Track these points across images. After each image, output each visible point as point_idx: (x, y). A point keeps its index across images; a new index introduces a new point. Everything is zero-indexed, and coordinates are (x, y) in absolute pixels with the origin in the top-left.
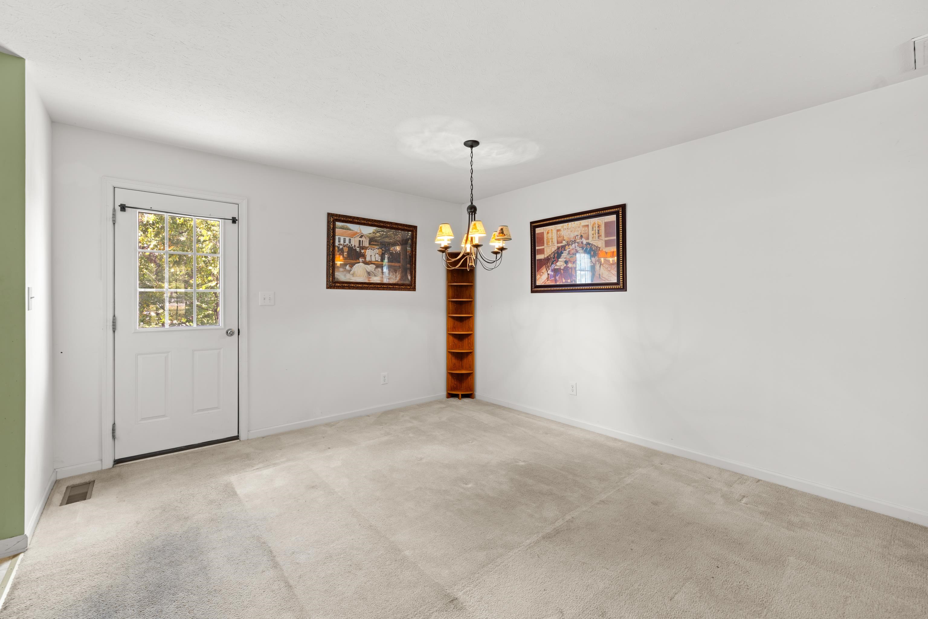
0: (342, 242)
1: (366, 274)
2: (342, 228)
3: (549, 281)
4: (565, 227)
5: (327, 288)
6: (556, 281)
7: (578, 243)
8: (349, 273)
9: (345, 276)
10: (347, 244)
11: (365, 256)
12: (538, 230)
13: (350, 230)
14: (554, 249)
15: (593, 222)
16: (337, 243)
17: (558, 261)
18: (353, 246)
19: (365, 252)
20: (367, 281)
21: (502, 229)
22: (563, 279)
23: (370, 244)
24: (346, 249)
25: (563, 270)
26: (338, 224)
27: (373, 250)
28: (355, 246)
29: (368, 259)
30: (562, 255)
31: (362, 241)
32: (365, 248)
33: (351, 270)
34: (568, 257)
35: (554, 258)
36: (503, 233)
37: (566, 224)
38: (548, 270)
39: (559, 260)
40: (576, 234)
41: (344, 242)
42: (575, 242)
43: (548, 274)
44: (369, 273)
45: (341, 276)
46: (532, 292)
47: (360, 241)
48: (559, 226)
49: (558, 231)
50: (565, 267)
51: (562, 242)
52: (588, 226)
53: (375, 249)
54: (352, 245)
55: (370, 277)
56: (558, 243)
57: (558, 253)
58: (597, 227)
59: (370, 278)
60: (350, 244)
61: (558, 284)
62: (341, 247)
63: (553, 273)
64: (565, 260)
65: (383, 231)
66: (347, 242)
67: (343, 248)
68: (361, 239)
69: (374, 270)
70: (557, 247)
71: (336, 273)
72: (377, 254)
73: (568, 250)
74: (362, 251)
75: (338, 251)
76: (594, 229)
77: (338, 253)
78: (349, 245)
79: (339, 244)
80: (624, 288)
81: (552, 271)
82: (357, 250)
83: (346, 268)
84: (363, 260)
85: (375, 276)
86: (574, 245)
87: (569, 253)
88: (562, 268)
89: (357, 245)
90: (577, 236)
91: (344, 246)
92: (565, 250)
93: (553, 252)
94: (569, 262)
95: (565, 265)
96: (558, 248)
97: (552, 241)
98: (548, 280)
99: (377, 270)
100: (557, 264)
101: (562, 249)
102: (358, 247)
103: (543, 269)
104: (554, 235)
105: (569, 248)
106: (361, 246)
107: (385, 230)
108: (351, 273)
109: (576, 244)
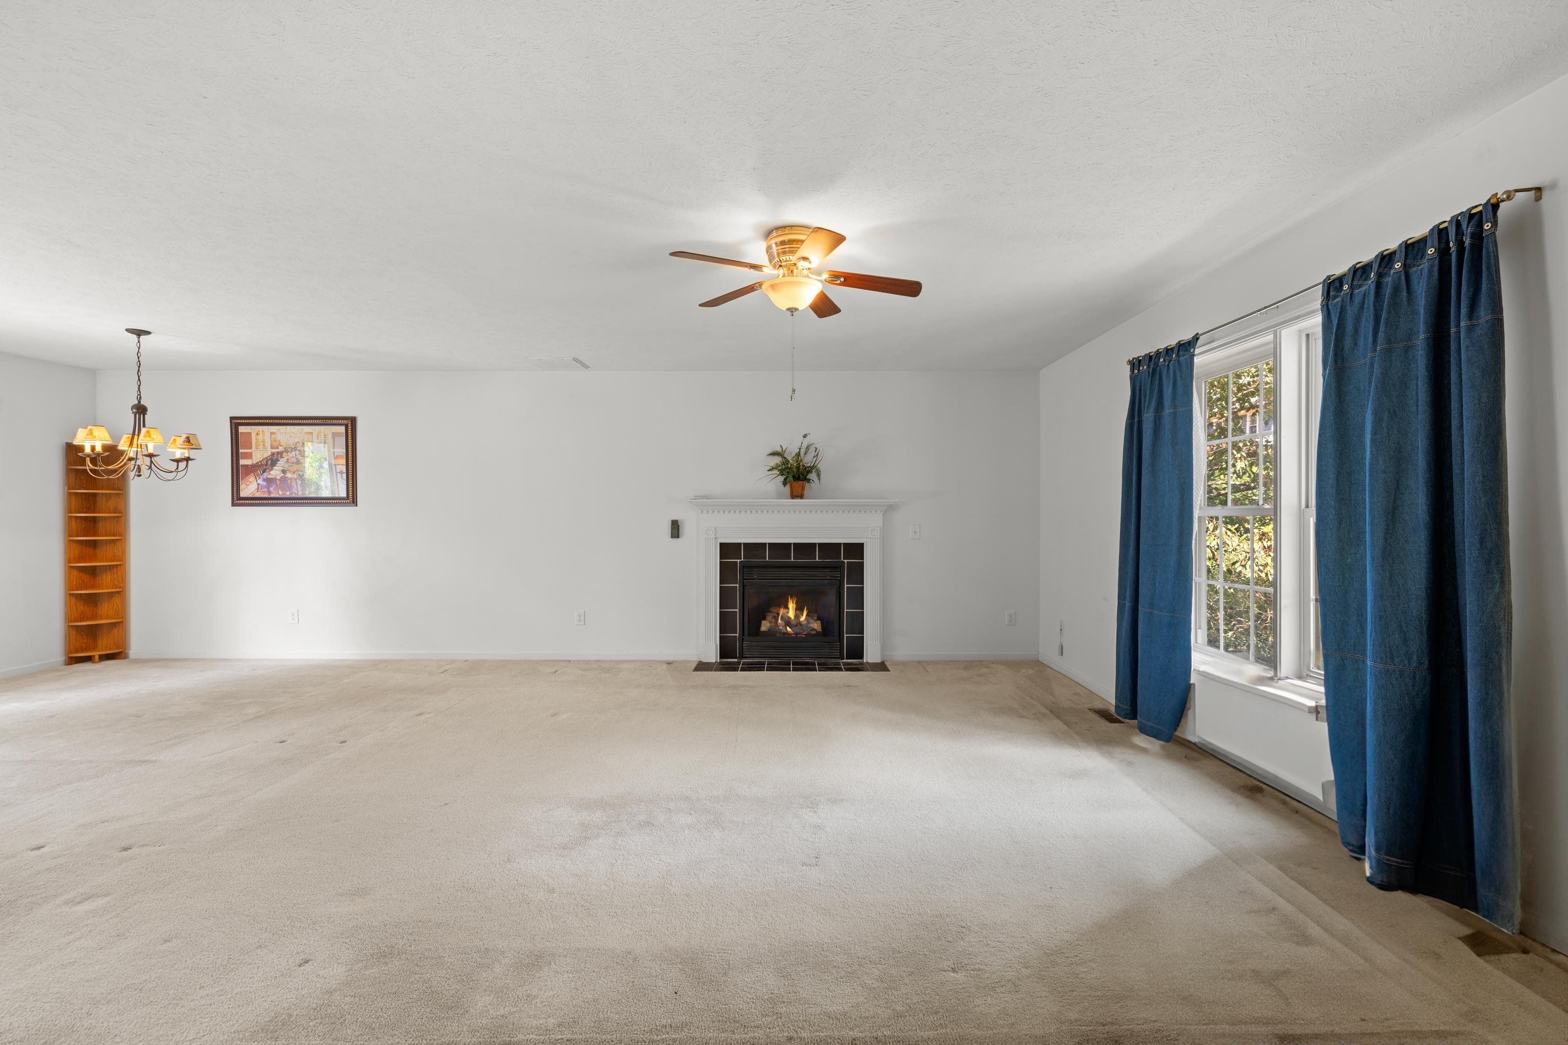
3: (259, 493)
4: (281, 431)
6: (269, 492)
7: (299, 451)
12: (242, 429)
14: (267, 454)
15: (318, 431)
17: (272, 469)
21: (188, 438)
22: (280, 490)
25: (279, 480)
30: (278, 462)
34: (286, 466)
35: (266, 465)
36: (189, 442)
37: (284, 427)
38: (258, 479)
39: (274, 468)
40: (296, 440)
42: (295, 449)
43: (258, 484)
46: (233, 504)
48: (274, 429)
49: (272, 433)
50: (282, 477)
51: (277, 448)
52: (311, 433)
56: (272, 448)
57: (272, 459)
58: (323, 436)
61: (272, 496)
63: (265, 483)
64: (282, 468)
70: (271, 452)
73: (286, 458)
76: (320, 438)
80: (354, 502)
81: (264, 480)
86: (294, 453)
87: (287, 461)
88: (278, 477)
90: (299, 443)
92: (282, 457)
93: (266, 459)
94: (288, 471)
95: (283, 475)
96: (273, 454)
97: (264, 445)
98: (258, 491)
100: (271, 472)
101: (277, 455)
103: (250, 478)
104: (266, 438)
105: (288, 456)
109: (297, 452)
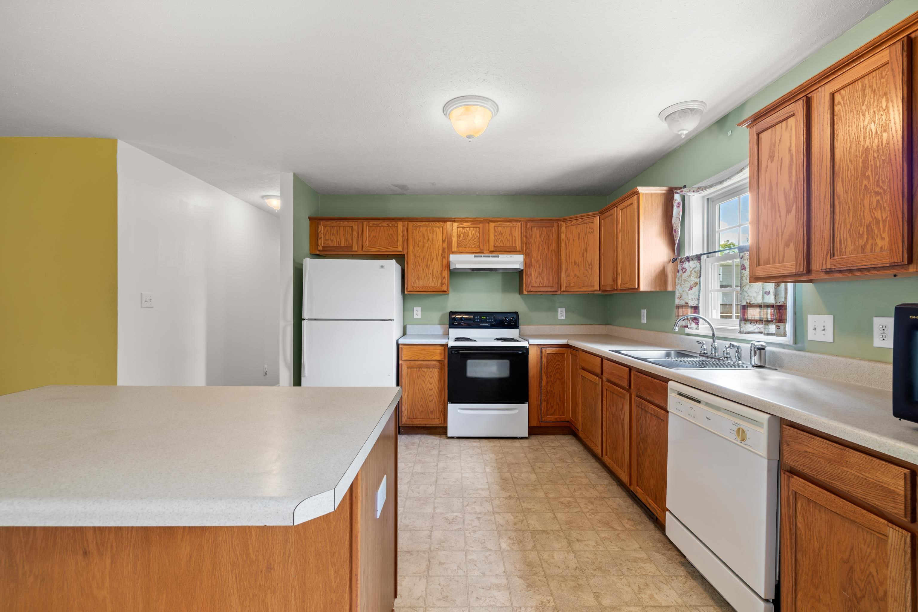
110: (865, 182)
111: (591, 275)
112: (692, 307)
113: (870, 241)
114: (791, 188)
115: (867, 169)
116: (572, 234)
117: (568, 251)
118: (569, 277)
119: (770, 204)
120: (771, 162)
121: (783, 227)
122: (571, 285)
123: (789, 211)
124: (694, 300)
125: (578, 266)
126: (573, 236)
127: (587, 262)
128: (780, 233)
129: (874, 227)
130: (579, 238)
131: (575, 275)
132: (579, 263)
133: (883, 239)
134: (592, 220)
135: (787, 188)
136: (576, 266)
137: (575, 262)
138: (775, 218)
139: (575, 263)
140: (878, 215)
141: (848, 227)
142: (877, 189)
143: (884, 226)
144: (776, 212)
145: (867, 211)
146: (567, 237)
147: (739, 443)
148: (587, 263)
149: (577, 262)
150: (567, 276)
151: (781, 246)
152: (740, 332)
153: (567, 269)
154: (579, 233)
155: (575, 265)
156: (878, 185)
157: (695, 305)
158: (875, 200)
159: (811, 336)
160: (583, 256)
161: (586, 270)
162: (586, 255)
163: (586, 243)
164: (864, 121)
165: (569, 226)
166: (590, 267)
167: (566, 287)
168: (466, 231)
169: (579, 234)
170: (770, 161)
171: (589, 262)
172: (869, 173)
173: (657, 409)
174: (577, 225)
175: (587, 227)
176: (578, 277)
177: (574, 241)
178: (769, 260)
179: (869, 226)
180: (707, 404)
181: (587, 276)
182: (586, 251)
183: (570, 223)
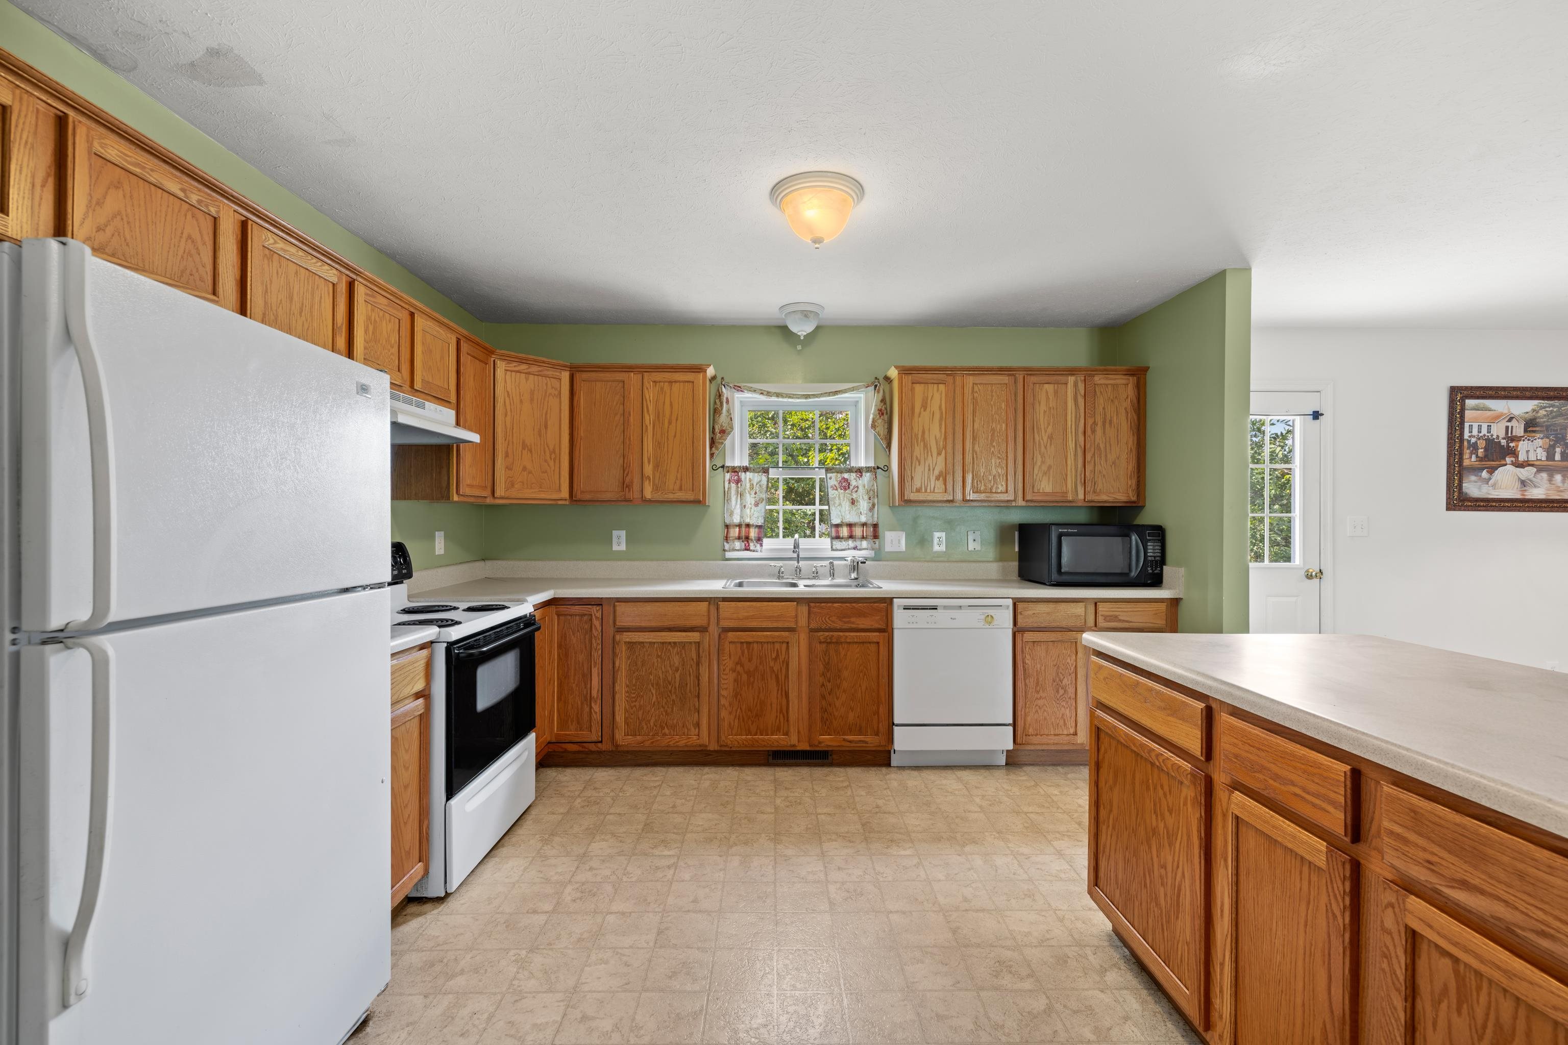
0: (1475, 432)
1: (1518, 485)
2: (1476, 409)
5: (1448, 509)
8: (1488, 484)
9: (1480, 488)
10: (1485, 435)
11: (1517, 453)
13: (1490, 410)
16: (1466, 435)
18: (1495, 437)
19: (1517, 446)
20: (1519, 496)
23: (1526, 431)
24: (1482, 444)
26: (1470, 403)
27: (1532, 441)
28: (1498, 436)
29: (1522, 457)
31: (1512, 427)
32: (1516, 439)
33: (1490, 479)
41: (1480, 432)
44: (1523, 483)
45: (1473, 488)
47: (1507, 428)
53: (1536, 439)
54: (1492, 436)
55: (1525, 488)
59: (1525, 490)
60: (1489, 434)
62: (1473, 440)
65: (1553, 406)
66: (1484, 431)
67: (1476, 442)
68: (1509, 424)
69: (1533, 475)
71: (1464, 485)
72: (1541, 447)
74: (1512, 445)
75: (1469, 448)
77: (1468, 451)
78: (1488, 436)
79: (1470, 437)
82: (1502, 444)
83: (1481, 476)
84: (1513, 459)
85: (1535, 486)
89: (1502, 434)
91: (1479, 439)
99: (1539, 476)
102: (1504, 439)
106: (1510, 435)
107: (1557, 403)
108: (1490, 483)
110: (992, 449)
111: (554, 471)
112: (757, 526)
113: (995, 486)
114: (941, 436)
115: (994, 442)
116: (517, 388)
117: (508, 418)
118: (511, 469)
119: (922, 444)
120: (924, 411)
121: (934, 464)
122: (516, 486)
123: (939, 454)
124: (760, 518)
125: (531, 452)
126: (520, 392)
127: (548, 446)
128: (931, 469)
129: (997, 477)
130: (532, 400)
131: (524, 469)
132: (531, 446)
133: (1002, 485)
134: (558, 374)
135: (938, 435)
136: (525, 452)
137: (523, 442)
138: (928, 456)
139: (524, 446)
140: (1000, 471)
141: (982, 474)
142: (999, 455)
143: (1003, 478)
144: (928, 452)
145: (994, 466)
146: (508, 392)
147: (988, 626)
148: (547, 449)
149: (529, 444)
150: (508, 468)
151: (933, 479)
152: (833, 550)
153: (507, 455)
154: (531, 390)
155: (523, 448)
156: (1000, 453)
157: (760, 524)
158: (998, 461)
159: (888, 548)
160: (540, 435)
161: (546, 461)
162: (546, 433)
163: (544, 411)
164: (992, 411)
165: (511, 371)
166: (553, 456)
167: (507, 489)
168: (377, 319)
169: (532, 393)
170: (922, 409)
171: (551, 447)
172: (994, 444)
173: (863, 634)
174: (529, 373)
175: (546, 384)
176: (530, 472)
177: (521, 401)
178: (921, 488)
179: (994, 476)
180: (945, 607)
181: (546, 472)
182: (546, 427)
183: (515, 366)
